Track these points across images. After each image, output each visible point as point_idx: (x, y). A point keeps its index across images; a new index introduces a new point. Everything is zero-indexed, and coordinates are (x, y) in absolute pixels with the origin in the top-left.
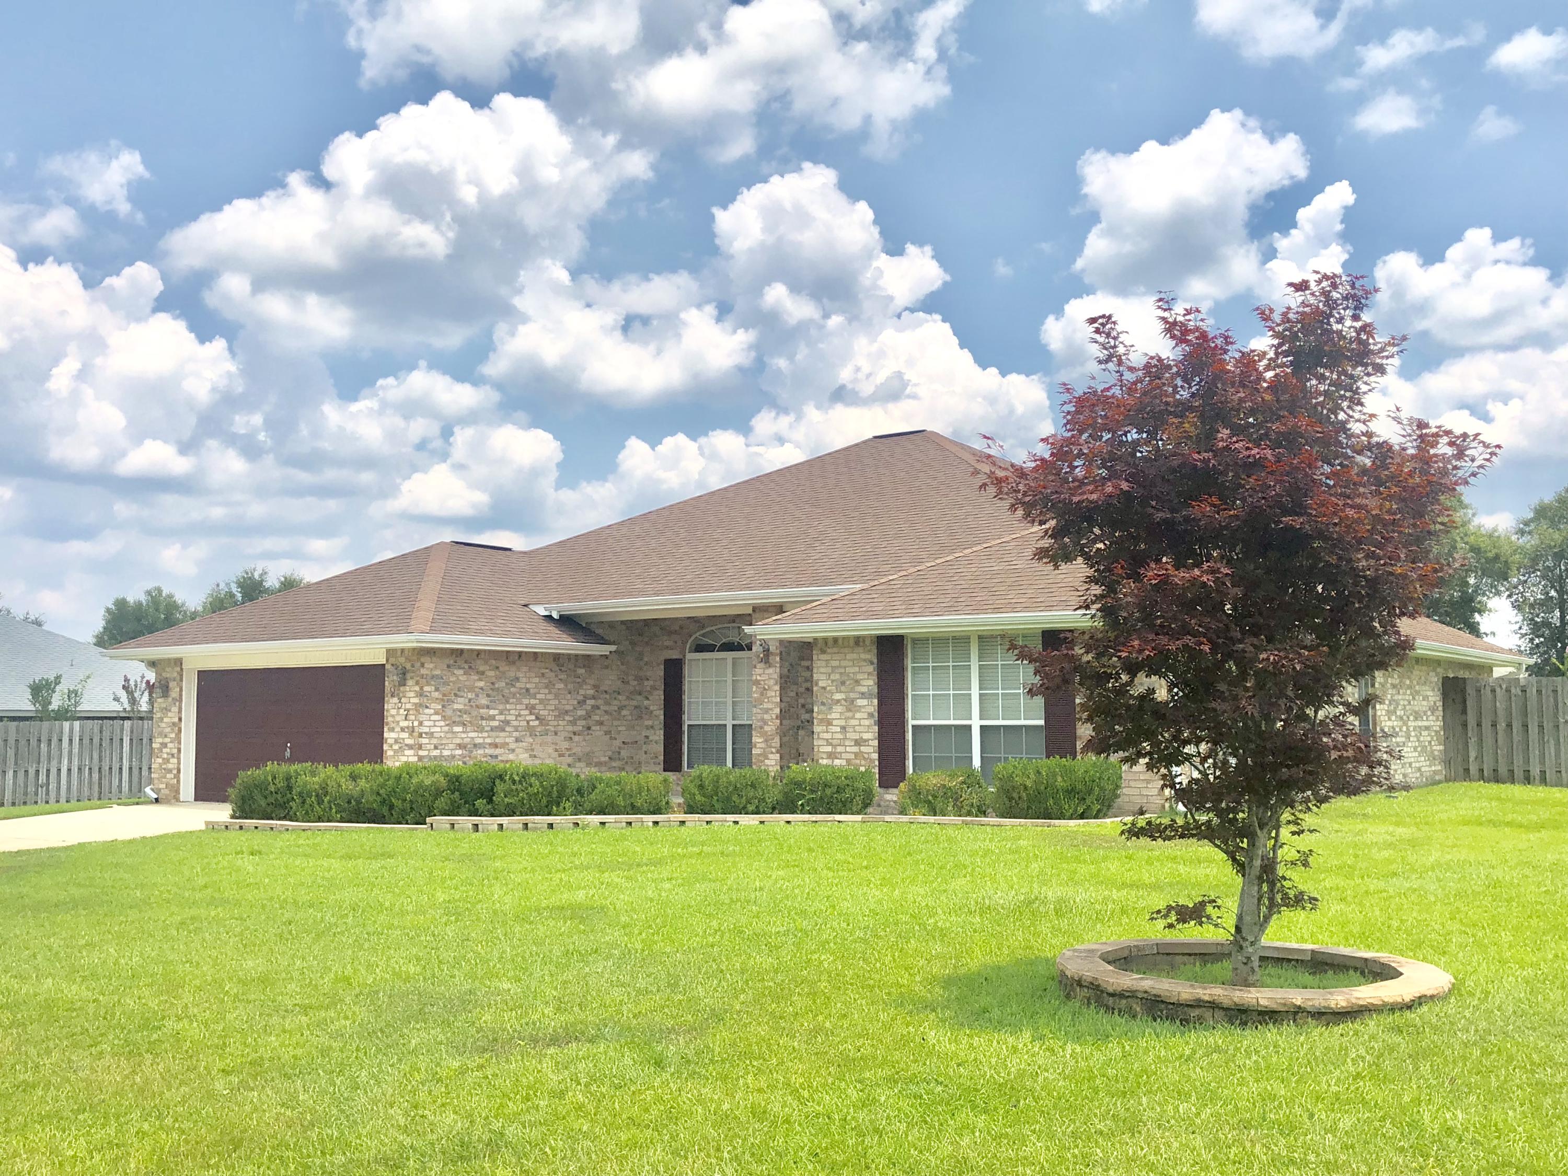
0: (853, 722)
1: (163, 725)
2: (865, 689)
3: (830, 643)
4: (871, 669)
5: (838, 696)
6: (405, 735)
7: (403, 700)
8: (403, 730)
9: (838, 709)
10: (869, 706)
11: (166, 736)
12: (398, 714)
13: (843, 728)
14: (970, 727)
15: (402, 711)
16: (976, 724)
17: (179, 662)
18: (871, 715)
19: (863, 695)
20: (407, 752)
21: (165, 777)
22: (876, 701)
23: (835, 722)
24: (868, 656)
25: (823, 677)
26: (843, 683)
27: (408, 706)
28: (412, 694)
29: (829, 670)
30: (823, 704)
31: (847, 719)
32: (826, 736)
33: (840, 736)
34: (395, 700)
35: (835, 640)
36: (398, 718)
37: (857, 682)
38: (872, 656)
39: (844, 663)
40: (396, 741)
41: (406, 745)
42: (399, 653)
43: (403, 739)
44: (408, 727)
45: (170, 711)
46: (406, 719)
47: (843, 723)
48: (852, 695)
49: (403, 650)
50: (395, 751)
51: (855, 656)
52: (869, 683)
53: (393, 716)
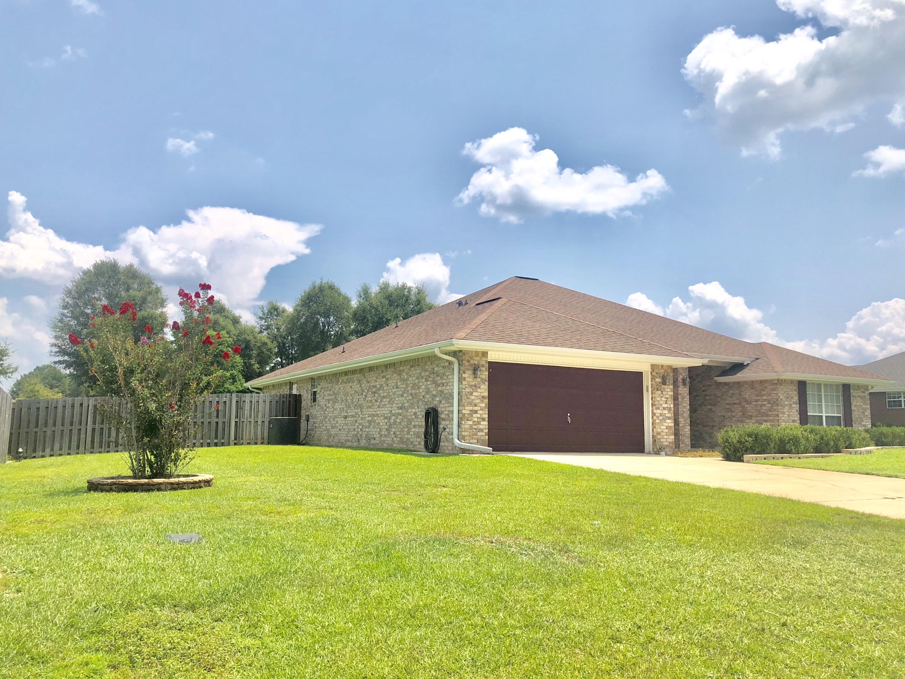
0: (792, 413)
1: (473, 397)
2: (795, 401)
3: (783, 381)
4: (796, 393)
5: (786, 403)
6: (666, 412)
7: (664, 393)
8: (664, 409)
9: (787, 408)
10: (796, 407)
11: (475, 405)
12: (661, 400)
13: (788, 415)
14: (822, 416)
15: (663, 399)
16: (824, 415)
17: (485, 354)
18: (797, 411)
19: (795, 403)
20: (668, 421)
21: (476, 435)
22: (798, 405)
23: (786, 413)
24: (795, 388)
25: (781, 395)
26: (788, 398)
27: (667, 396)
28: (669, 390)
29: (783, 392)
30: (782, 406)
31: (790, 412)
32: (783, 418)
33: (787, 418)
34: (659, 392)
35: (785, 380)
36: (661, 402)
37: (792, 398)
38: (796, 388)
39: (788, 390)
40: (661, 415)
41: (667, 417)
42: (660, 367)
43: (665, 414)
44: (667, 408)
45: (479, 388)
46: (666, 403)
47: (788, 413)
48: (791, 403)
49: (662, 366)
50: (660, 420)
51: (791, 388)
52: (796, 398)
53: (659, 401)
